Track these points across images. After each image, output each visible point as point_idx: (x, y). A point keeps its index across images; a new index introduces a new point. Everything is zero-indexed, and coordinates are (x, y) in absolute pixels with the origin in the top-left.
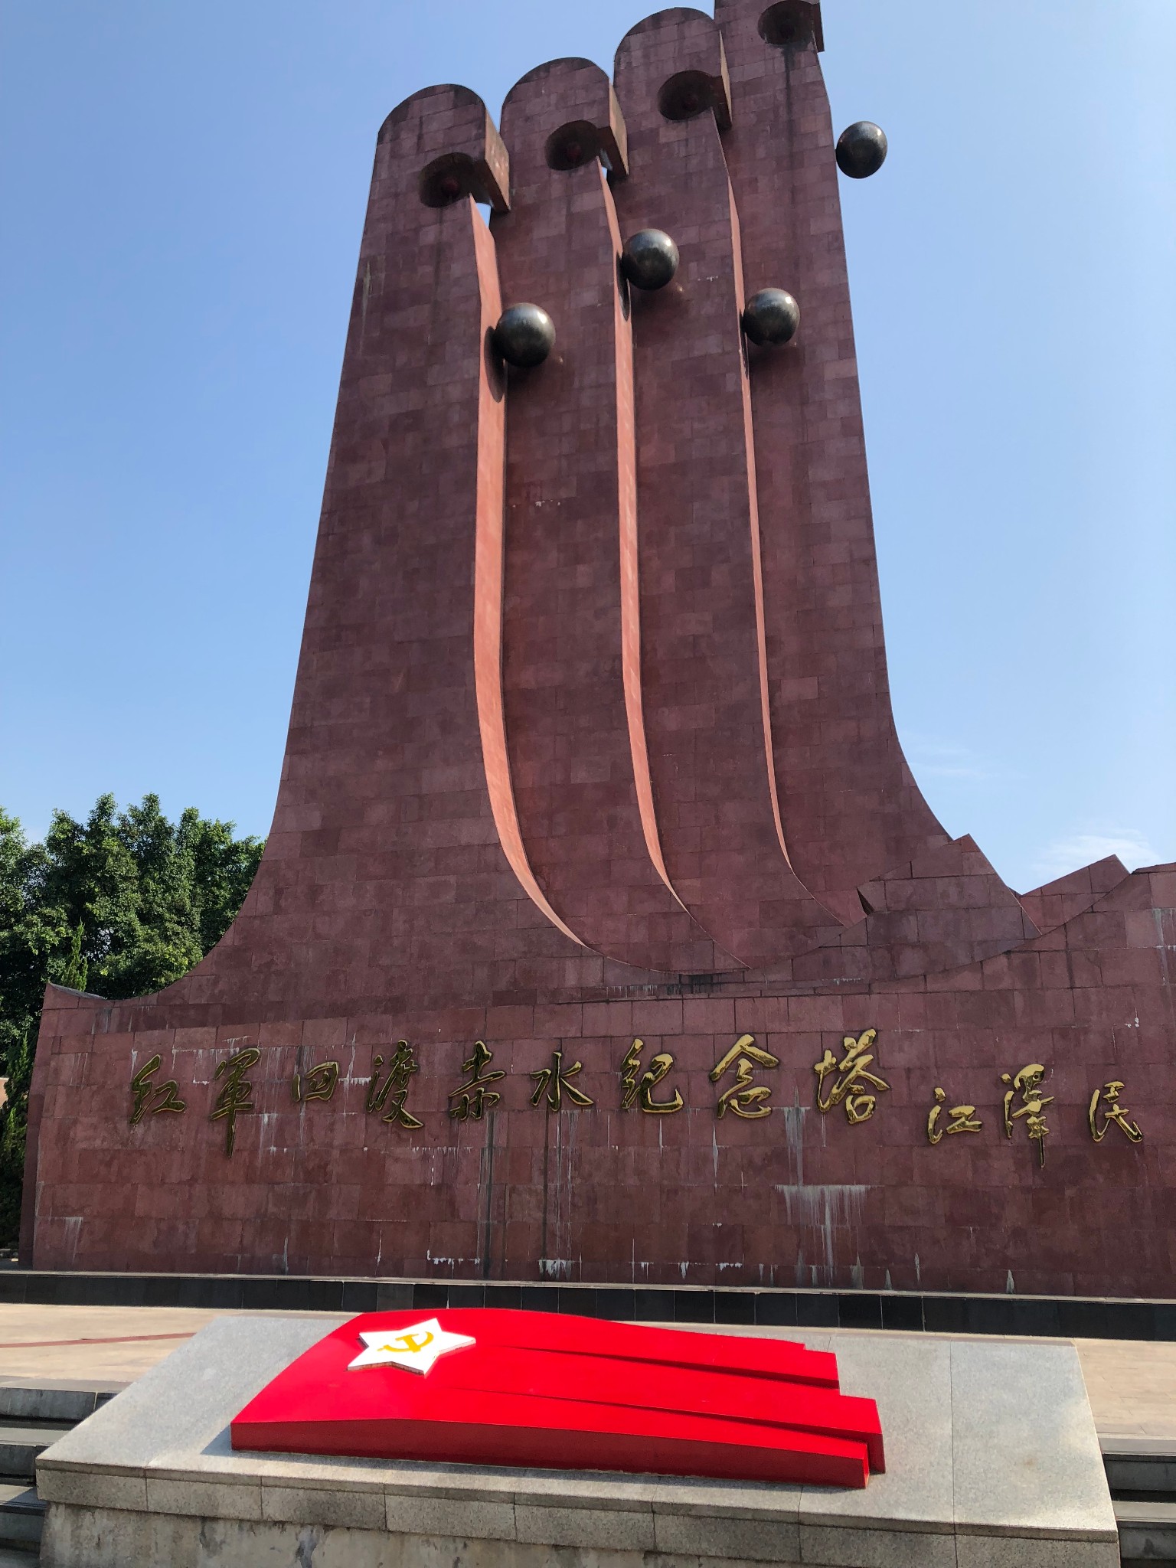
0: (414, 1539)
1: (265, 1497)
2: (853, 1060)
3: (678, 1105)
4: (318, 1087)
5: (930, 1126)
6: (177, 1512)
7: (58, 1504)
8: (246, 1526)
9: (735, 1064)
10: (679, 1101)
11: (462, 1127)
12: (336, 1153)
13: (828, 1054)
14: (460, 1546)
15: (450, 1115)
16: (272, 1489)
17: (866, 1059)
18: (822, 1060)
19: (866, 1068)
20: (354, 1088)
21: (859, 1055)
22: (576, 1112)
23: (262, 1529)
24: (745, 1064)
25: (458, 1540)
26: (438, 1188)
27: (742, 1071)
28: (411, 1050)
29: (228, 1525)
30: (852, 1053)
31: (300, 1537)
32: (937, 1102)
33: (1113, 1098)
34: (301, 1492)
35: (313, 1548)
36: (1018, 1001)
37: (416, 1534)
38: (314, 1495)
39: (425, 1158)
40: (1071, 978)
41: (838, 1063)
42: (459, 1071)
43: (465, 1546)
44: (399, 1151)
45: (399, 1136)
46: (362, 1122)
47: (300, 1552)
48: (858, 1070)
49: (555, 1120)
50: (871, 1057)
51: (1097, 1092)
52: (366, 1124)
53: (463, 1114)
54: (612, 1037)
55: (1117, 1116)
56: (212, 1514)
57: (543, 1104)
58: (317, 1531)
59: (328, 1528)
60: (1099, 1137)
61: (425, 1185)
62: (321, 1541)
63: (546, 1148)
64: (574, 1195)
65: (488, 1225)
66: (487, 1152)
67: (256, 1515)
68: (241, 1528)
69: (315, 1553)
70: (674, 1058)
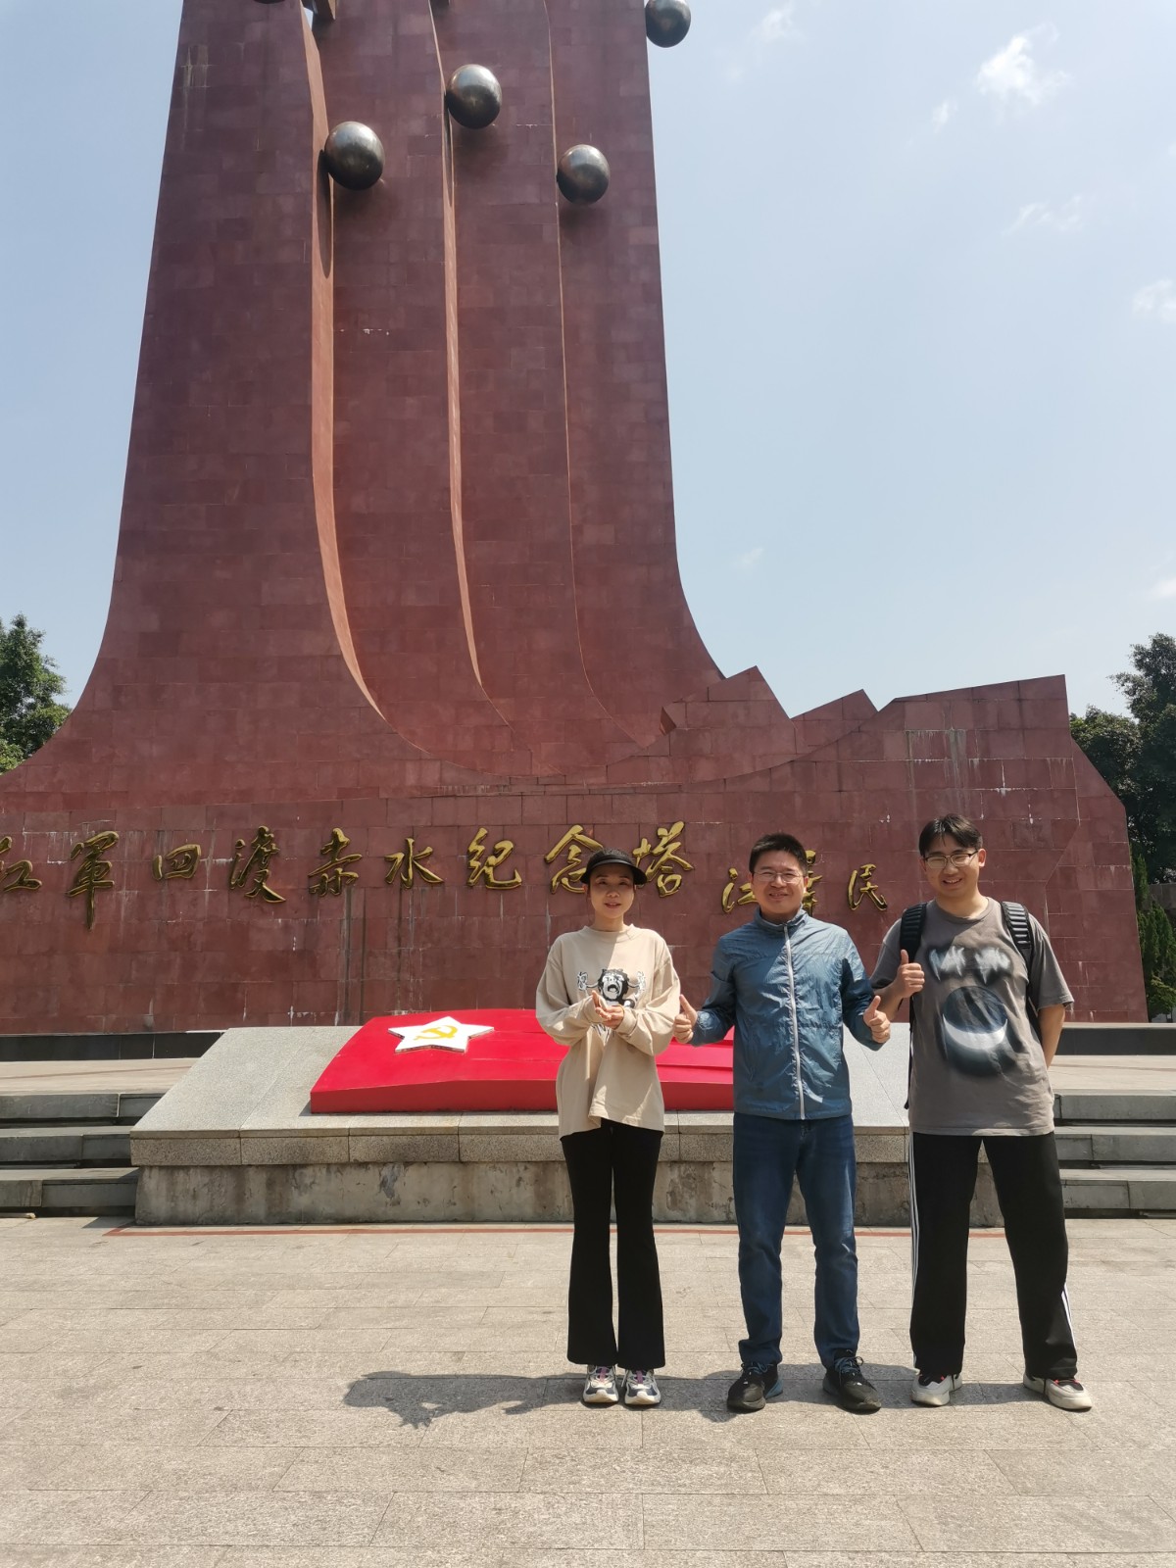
0: (483, 1167)
1: (352, 1144)
2: (665, 846)
3: (517, 883)
4: (179, 867)
5: (725, 898)
6: (270, 1163)
7: (151, 1167)
8: (334, 1169)
9: (566, 849)
10: (518, 879)
11: (322, 901)
12: (200, 925)
13: (644, 842)
14: (522, 1168)
15: (311, 892)
16: (358, 1138)
17: (675, 845)
18: (640, 846)
19: (675, 852)
20: (216, 868)
21: (669, 843)
22: (427, 889)
23: (348, 1169)
24: (575, 850)
25: (519, 1164)
26: (300, 954)
27: (571, 856)
28: (272, 835)
29: (317, 1169)
30: (664, 841)
31: (383, 1173)
32: (731, 879)
33: (866, 877)
34: (385, 1138)
35: (395, 1180)
36: (798, 800)
37: (485, 1162)
38: (397, 1139)
39: (286, 928)
40: (840, 783)
41: (652, 849)
42: (318, 854)
43: (526, 1168)
44: (262, 922)
45: (262, 910)
46: (225, 897)
47: (383, 1184)
48: (668, 855)
49: (408, 897)
50: (679, 844)
51: (856, 872)
52: (229, 899)
53: (322, 891)
54: (459, 827)
55: (870, 890)
56: (303, 1162)
57: (397, 883)
58: (398, 1167)
59: (407, 1164)
60: (854, 906)
61: (288, 951)
62: (402, 1174)
63: (400, 919)
64: (424, 957)
65: (347, 984)
66: (345, 923)
67: (344, 1159)
68: (328, 1171)
69: (397, 1184)
70: (515, 845)
